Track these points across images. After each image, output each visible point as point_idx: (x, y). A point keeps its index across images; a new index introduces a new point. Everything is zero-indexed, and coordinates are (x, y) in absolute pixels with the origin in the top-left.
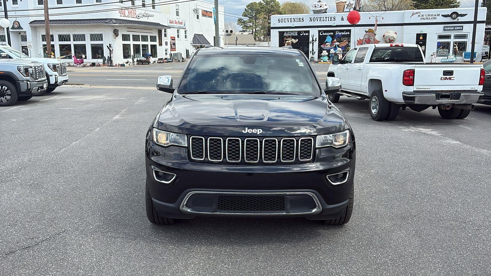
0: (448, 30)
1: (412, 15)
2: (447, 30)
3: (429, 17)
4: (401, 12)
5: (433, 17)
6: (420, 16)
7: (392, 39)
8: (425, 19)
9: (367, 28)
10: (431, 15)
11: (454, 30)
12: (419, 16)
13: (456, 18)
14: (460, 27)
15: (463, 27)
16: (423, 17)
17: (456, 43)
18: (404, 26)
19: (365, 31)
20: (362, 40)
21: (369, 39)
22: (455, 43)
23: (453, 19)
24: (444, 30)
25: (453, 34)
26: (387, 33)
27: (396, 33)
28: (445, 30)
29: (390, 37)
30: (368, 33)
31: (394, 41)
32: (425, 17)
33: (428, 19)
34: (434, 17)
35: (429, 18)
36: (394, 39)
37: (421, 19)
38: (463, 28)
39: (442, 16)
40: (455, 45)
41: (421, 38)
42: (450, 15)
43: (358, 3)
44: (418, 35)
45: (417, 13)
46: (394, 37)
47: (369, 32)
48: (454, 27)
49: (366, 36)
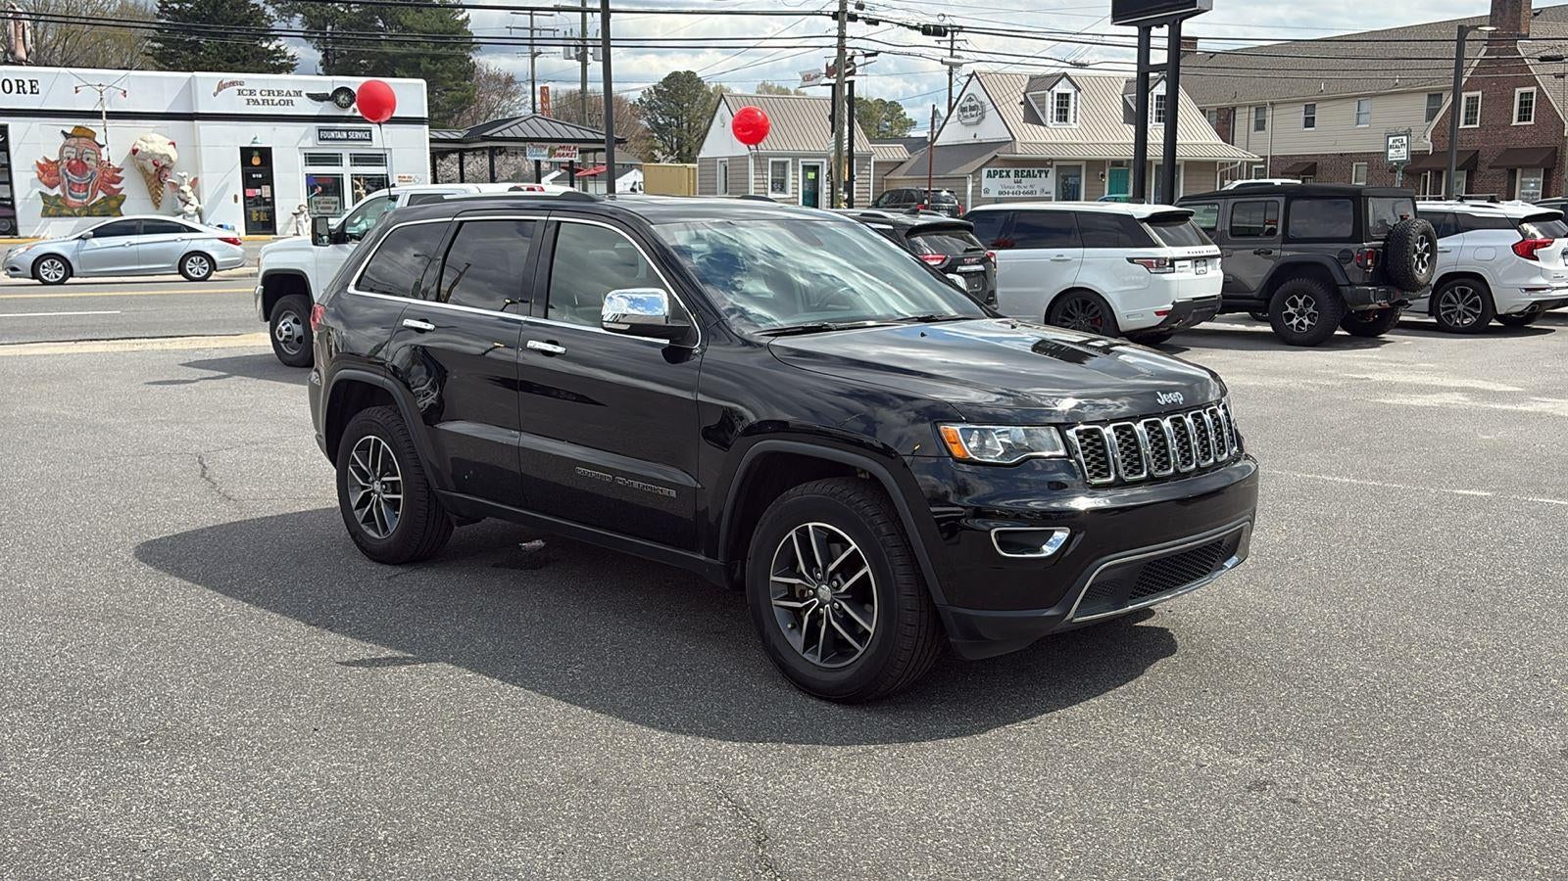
0: (331, 139)
1: (219, 89)
2: (327, 139)
3: (272, 97)
4: (182, 78)
5: (285, 98)
6: (245, 92)
7: (165, 162)
8: (261, 102)
9: (69, 125)
10: (276, 93)
11: (347, 139)
12: (240, 92)
13: (350, 105)
14: (364, 131)
15: (370, 131)
16: (254, 98)
17: (359, 180)
18: (196, 122)
19: (63, 132)
20: (56, 162)
21: (80, 161)
22: (356, 179)
23: (341, 107)
24: (320, 139)
25: (346, 151)
26: (144, 144)
27: (174, 144)
28: (323, 139)
29: (157, 157)
30: (73, 141)
31: (169, 169)
32: (259, 97)
33: (270, 102)
34: (287, 98)
35: (273, 100)
36: (170, 160)
37: (248, 104)
38: (371, 135)
39: (310, 96)
40: (358, 183)
41: (256, 161)
42: (330, 93)
43: (21, 34)
44: (246, 153)
45: (233, 84)
46: (172, 156)
47: (78, 137)
48: (347, 131)
49: (67, 149)
